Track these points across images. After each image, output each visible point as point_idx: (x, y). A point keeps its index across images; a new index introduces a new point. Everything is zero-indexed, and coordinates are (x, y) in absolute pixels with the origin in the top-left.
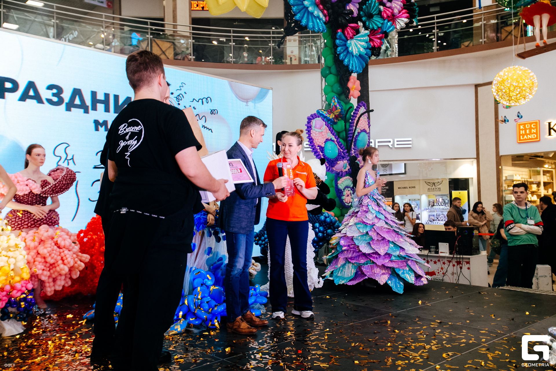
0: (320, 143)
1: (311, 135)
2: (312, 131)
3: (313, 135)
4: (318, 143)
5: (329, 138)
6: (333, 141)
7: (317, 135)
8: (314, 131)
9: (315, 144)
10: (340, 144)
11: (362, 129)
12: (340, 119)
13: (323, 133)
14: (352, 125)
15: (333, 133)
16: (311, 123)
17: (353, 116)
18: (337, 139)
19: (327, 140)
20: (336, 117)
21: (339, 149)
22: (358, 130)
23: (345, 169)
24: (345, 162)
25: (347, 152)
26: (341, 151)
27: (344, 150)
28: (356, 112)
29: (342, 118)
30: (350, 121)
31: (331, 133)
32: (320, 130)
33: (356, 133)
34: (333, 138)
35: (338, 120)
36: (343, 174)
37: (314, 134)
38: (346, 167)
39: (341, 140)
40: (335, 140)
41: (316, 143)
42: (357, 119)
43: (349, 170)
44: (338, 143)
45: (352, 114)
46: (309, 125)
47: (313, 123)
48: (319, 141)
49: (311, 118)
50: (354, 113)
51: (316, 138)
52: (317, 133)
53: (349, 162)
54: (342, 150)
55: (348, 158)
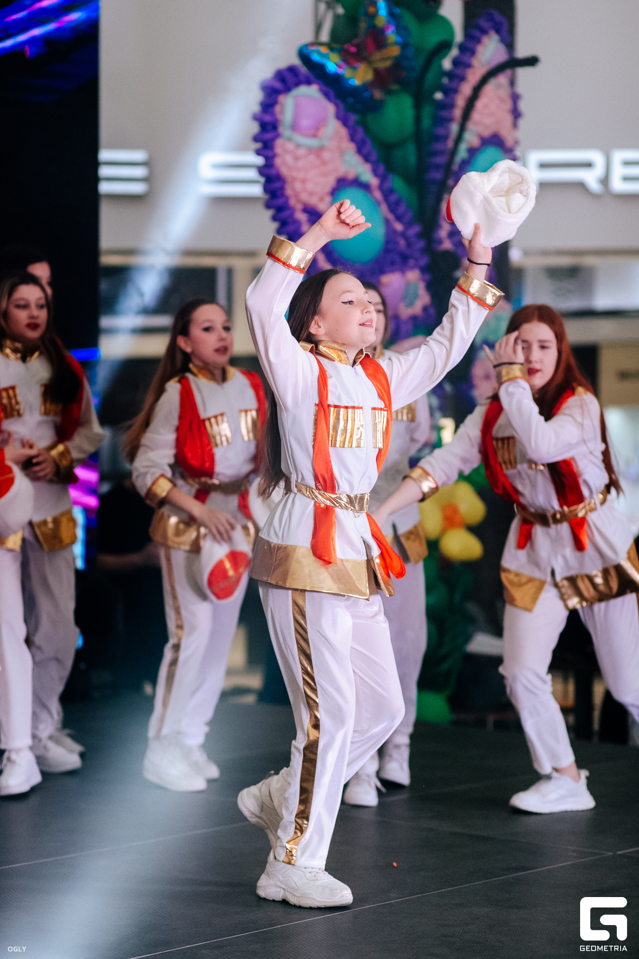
0: (311, 194)
1: (278, 162)
2: (279, 143)
3: (285, 163)
4: (304, 197)
5: (351, 175)
6: (365, 187)
7: (301, 163)
8: (290, 146)
9: (293, 202)
10: (393, 198)
11: (487, 133)
12: (394, 87)
13: (326, 155)
14: (444, 114)
15: (365, 151)
16: (277, 108)
17: (451, 75)
18: (383, 178)
19: (343, 184)
20: (381, 79)
21: (387, 222)
22: (471, 138)
23: (411, 304)
24: (413, 275)
25: (420, 235)
26: (395, 232)
27: (408, 225)
28: (465, 59)
29: (405, 85)
30: (439, 96)
31: (360, 151)
32: (313, 142)
33: (462, 153)
34: (365, 173)
35: (390, 92)
36: (404, 329)
37: (289, 159)
38: (416, 296)
39: (397, 183)
40: (374, 181)
41: (297, 195)
42: (466, 89)
43: (425, 309)
44: (387, 193)
45: (447, 64)
46: (267, 118)
47: (288, 105)
48: (310, 186)
49: (278, 85)
50: (456, 62)
51: (295, 174)
52: (301, 152)
53: (427, 277)
54: (399, 227)
55: (424, 261)
